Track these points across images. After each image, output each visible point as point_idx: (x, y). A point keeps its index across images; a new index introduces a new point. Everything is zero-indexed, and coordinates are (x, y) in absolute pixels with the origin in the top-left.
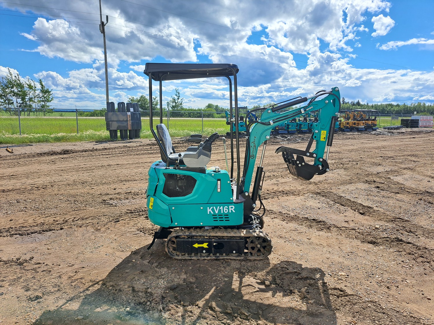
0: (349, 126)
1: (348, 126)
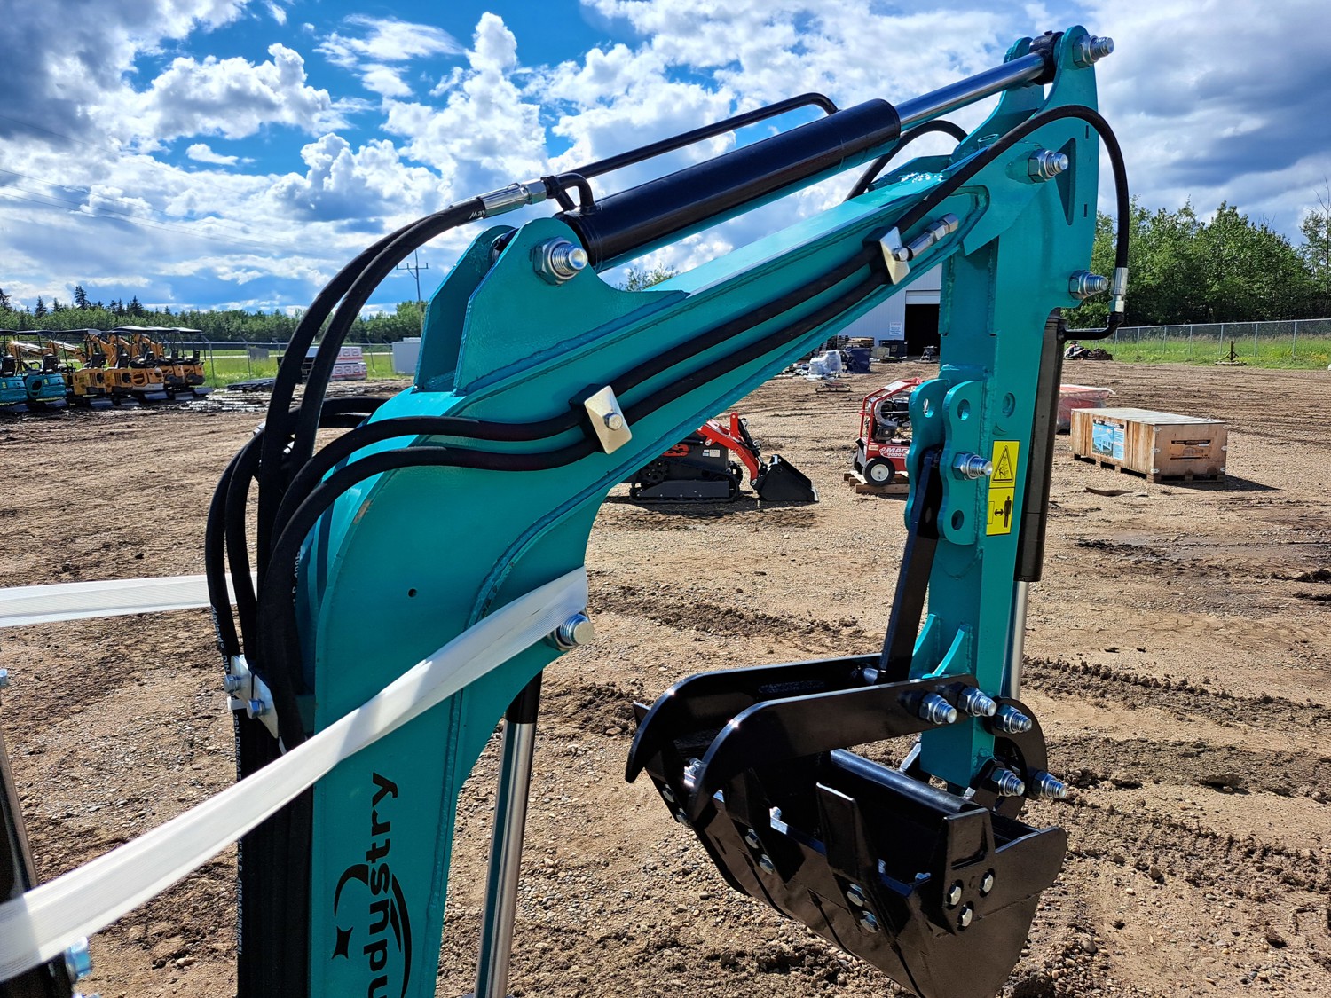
0: (109, 386)
1: (104, 386)
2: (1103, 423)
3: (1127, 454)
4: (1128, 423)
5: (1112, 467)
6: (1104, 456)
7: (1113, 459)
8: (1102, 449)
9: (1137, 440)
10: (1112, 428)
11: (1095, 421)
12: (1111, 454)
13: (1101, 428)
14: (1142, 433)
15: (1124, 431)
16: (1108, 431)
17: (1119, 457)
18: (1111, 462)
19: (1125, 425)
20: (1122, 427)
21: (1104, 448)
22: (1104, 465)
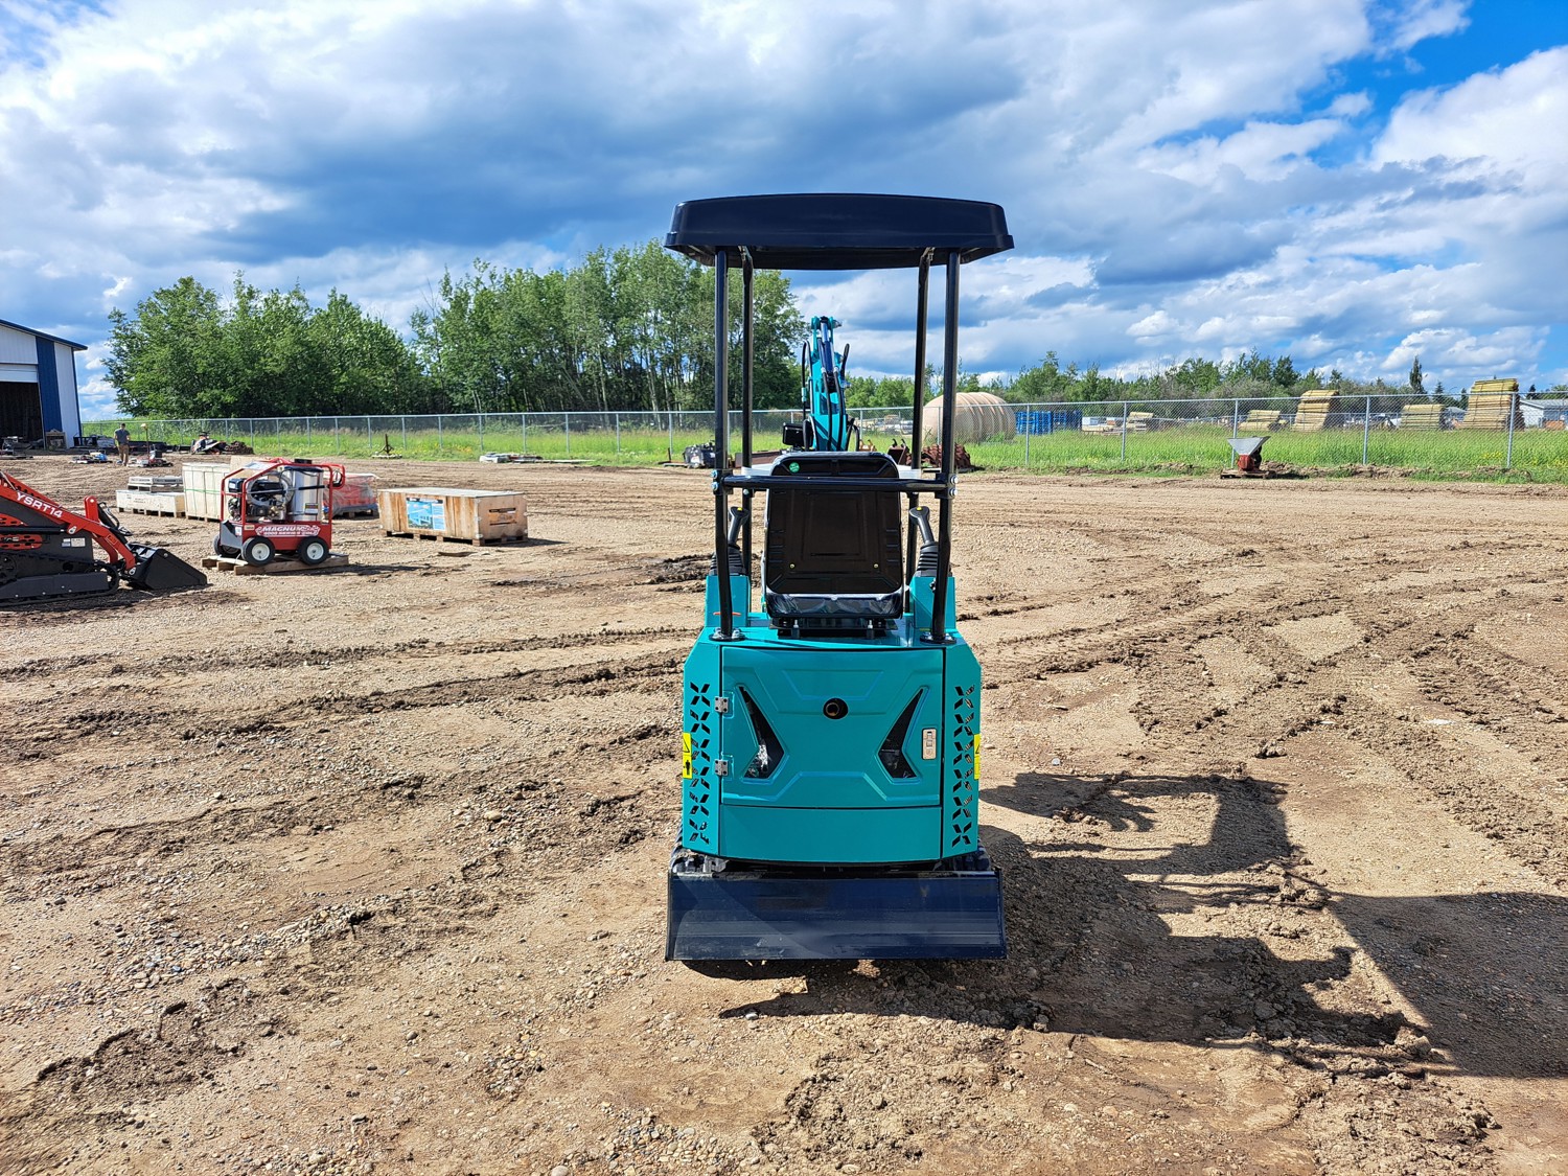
2: (418, 500)
3: (448, 525)
4: (447, 498)
5: (433, 538)
6: (423, 529)
7: (432, 532)
8: (420, 524)
9: (459, 512)
10: (430, 504)
11: (408, 499)
12: (431, 527)
13: (416, 505)
14: (464, 505)
15: (443, 505)
16: (425, 506)
17: (441, 528)
18: (432, 534)
19: (444, 500)
20: (440, 502)
21: (422, 522)
22: (423, 537)
